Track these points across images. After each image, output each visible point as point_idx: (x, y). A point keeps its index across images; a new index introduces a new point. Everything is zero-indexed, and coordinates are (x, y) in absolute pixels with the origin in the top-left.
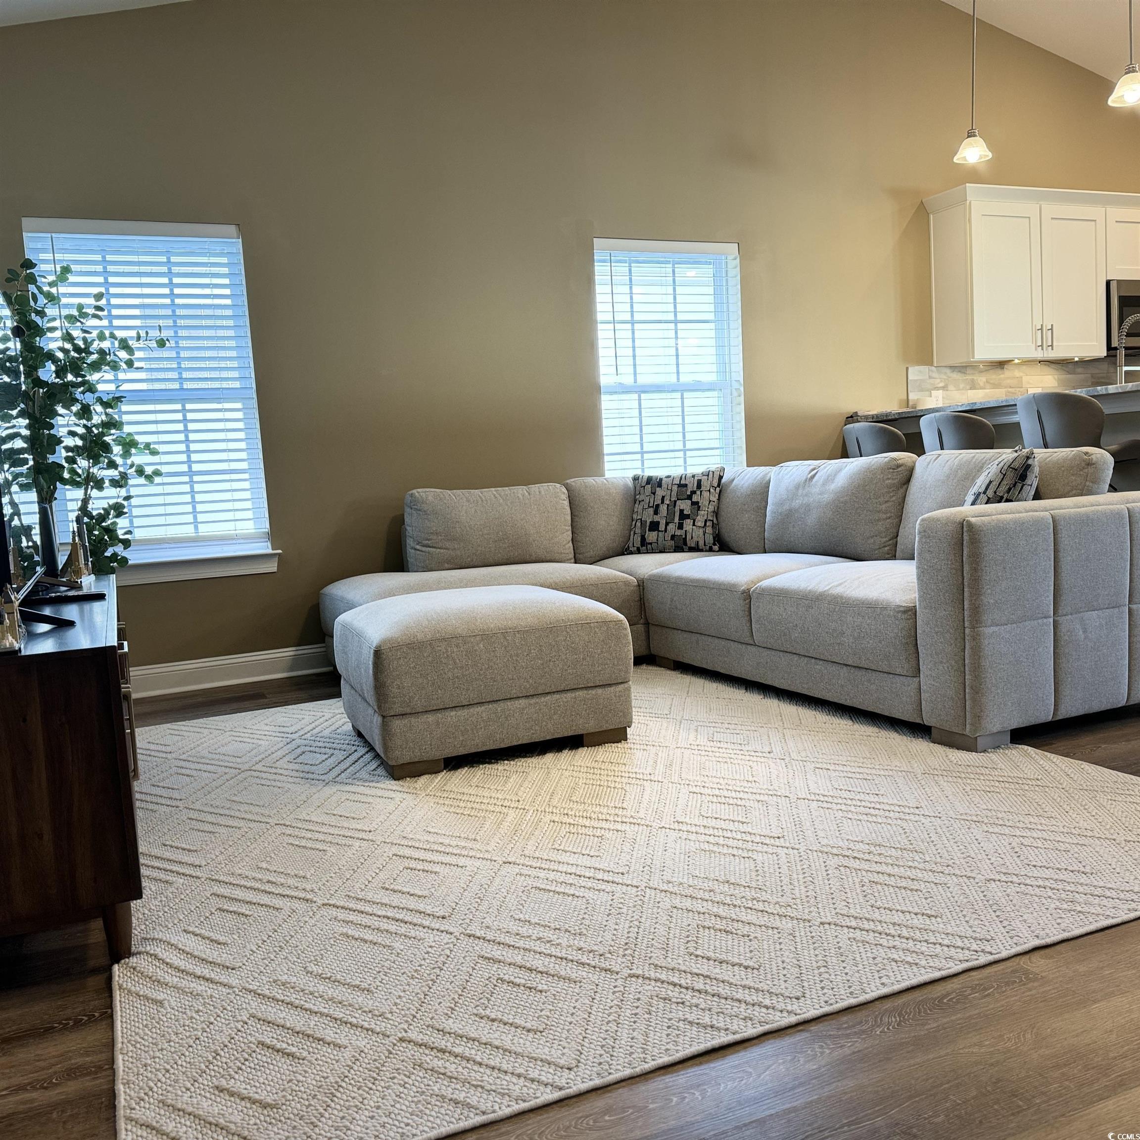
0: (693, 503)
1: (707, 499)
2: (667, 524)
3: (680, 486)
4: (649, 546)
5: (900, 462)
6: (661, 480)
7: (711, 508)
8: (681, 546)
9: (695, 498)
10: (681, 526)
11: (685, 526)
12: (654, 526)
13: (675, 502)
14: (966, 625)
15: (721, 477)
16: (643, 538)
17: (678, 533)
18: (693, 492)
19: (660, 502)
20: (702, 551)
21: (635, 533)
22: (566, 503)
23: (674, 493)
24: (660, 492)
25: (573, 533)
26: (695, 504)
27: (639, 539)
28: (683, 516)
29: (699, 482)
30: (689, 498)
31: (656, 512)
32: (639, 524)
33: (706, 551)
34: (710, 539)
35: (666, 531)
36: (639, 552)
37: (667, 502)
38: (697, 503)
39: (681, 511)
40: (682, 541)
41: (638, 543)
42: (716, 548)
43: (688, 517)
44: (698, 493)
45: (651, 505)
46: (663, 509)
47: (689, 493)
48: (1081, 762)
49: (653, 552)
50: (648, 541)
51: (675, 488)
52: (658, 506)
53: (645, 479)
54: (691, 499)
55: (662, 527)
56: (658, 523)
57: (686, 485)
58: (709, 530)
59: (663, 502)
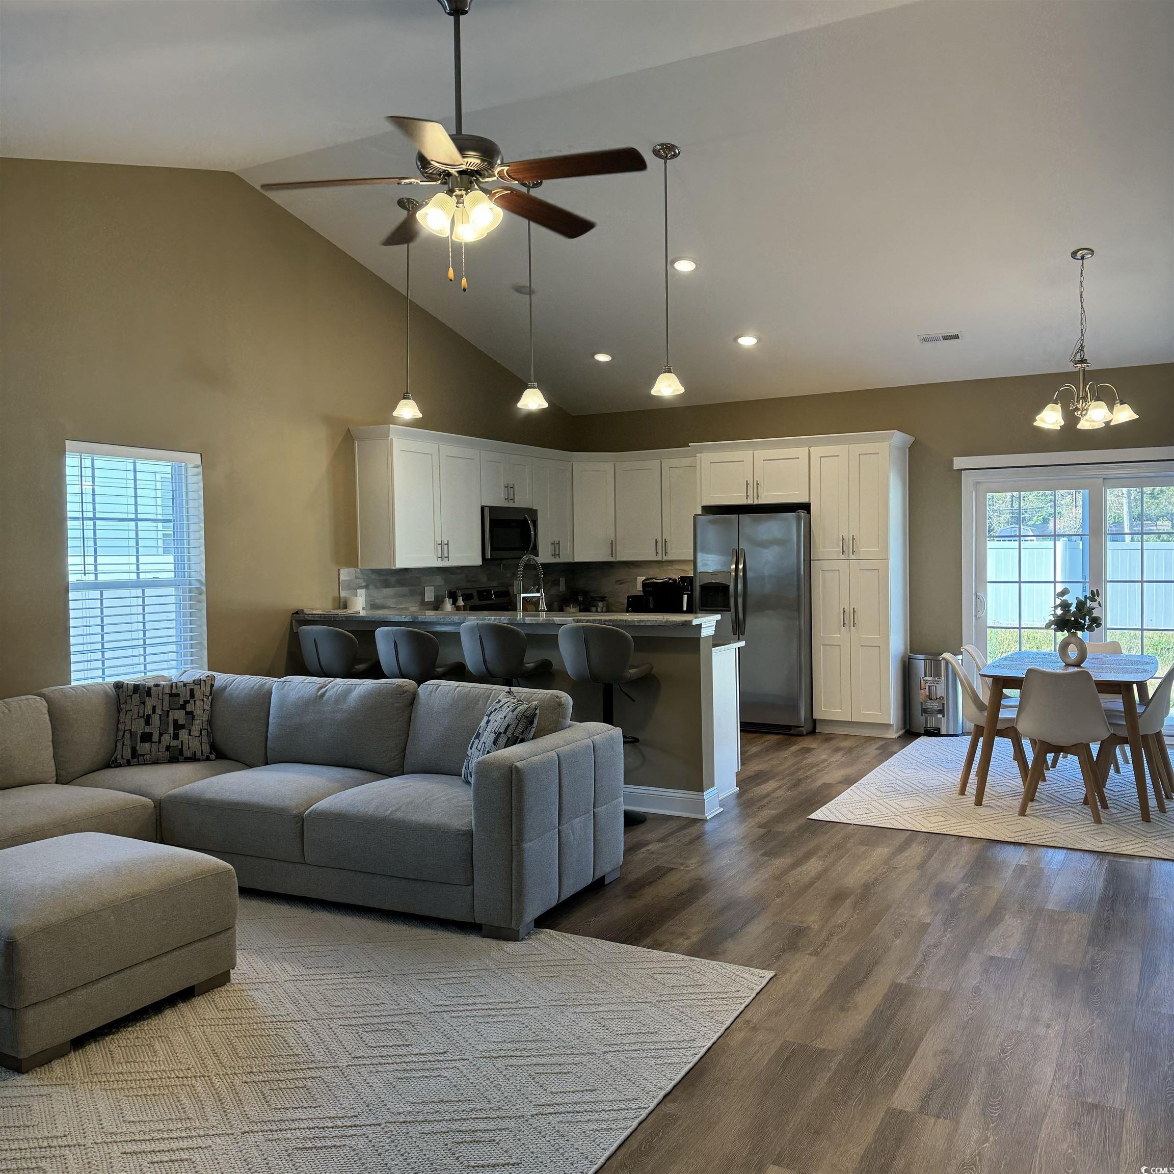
0: (187, 713)
1: (201, 708)
2: (161, 735)
3: (172, 695)
4: (141, 758)
5: (405, 688)
6: (149, 688)
7: (205, 718)
8: (176, 756)
9: (189, 708)
10: (176, 737)
11: (180, 736)
12: (146, 737)
13: (168, 712)
14: (513, 844)
15: (212, 686)
16: (134, 750)
17: (174, 743)
18: (187, 702)
19: (150, 712)
20: (199, 760)
21: (123, 745)
22: (47, 716)
23: (166, 704)
24: (149, 702)
25: (54, 748)
26: (190, 714)
27: (130, 750)
28: (178, 727)
29: (192, 691)
30: (183, 707)
31: (148, 723)
32: (127, 735)
33: (203, 760)
34: (206, 748)
35: (160, 742)
36: (129, 764)
37: (159, 711)
38: (191, 713)
39: (176, 721)
40: (177, 752)
41: (128, 754)
42: (213, 756)
43: (183, 727)
44: (192, 702)
45: (141, 714)
46: (156, 719)
47: (182, 703)
48: (591, 938)
49: (145, 763)
50: (139, 752)
51: (167, 698)
52: (149, 716)
53: (131, 688)
54: (185, 709)
55: (155, 738)
56: (151, 734)
57: (178, 695)
58: (205, 739)
59: (154, 712)
